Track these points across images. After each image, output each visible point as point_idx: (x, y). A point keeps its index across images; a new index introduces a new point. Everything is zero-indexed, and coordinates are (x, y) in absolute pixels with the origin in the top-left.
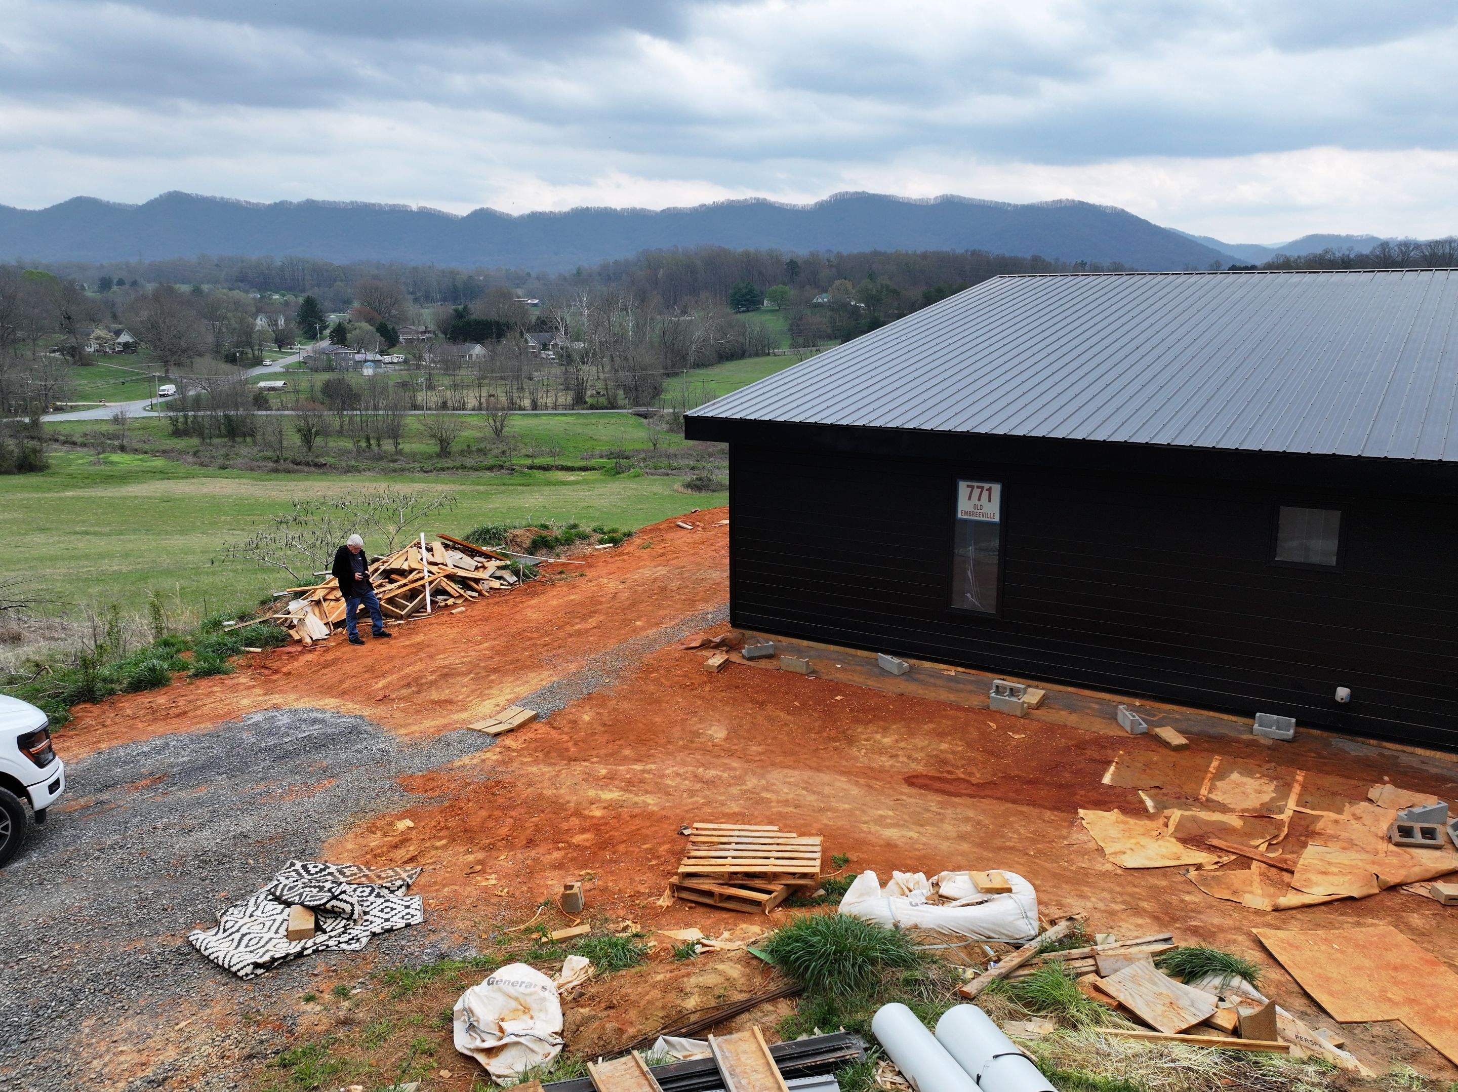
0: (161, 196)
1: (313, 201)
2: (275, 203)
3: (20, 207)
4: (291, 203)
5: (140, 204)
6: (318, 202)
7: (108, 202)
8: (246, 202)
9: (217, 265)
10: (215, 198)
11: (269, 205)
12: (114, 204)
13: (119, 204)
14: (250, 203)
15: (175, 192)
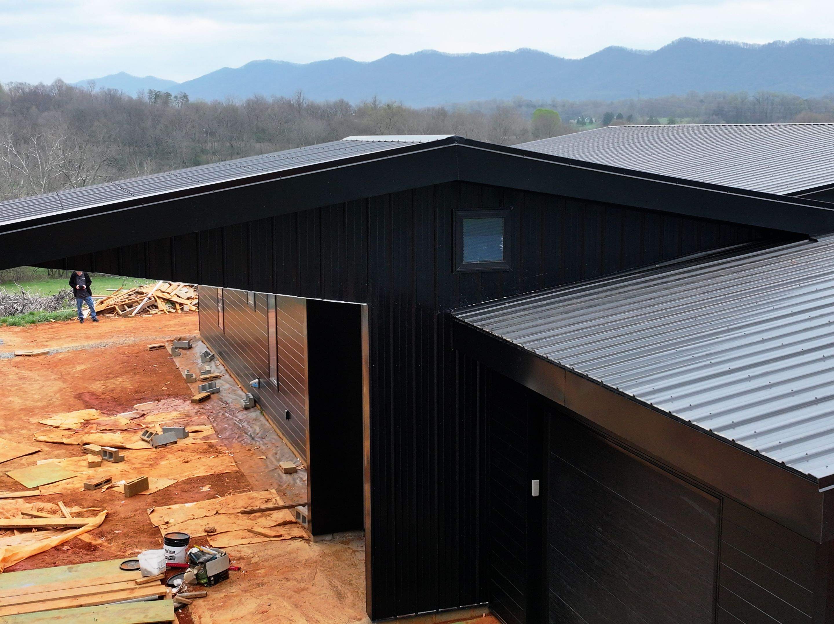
0: (673, 42)
1: (804, 40)
2: (769, 44)
3: (567, 57)
4: (783, 42)
5: (656, 50)
6: (809, 41)
7: (632, 50)
8: (744, 44)
9: (702, 101)
10: (718, 41)
11: (764, 46)
12: (636, 51)
13: (640, 51)
14: (747, 44)
15: (685, 38)
